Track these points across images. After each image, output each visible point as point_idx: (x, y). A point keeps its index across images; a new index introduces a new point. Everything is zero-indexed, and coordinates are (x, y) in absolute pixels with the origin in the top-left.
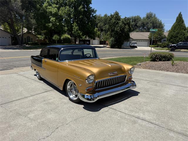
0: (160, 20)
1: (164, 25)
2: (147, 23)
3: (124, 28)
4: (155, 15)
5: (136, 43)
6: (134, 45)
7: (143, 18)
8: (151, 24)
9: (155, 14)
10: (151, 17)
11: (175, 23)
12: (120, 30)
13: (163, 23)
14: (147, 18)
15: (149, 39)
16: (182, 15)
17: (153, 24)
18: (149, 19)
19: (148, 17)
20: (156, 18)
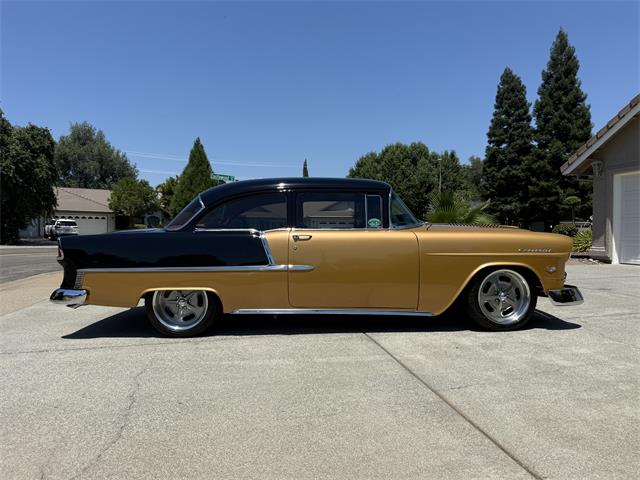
0: (121, 154)
1: (138, 171)
2: (81, 158)
3: (31, 163)
4: (101, 136)
5: (74, 224)
6: (68, 230)
7: (62, 138)
8: (96, 164)
9: (100, 132)
10: (90, 139)
11: (187, 168)
12: (18, 171)
13: (132, 163)
14: (75, 141)
15: (111, 211)
16: (202, 147)
17: (101, 162)
18: (84, 144)
19: (79, 139)
20: (106, 146)
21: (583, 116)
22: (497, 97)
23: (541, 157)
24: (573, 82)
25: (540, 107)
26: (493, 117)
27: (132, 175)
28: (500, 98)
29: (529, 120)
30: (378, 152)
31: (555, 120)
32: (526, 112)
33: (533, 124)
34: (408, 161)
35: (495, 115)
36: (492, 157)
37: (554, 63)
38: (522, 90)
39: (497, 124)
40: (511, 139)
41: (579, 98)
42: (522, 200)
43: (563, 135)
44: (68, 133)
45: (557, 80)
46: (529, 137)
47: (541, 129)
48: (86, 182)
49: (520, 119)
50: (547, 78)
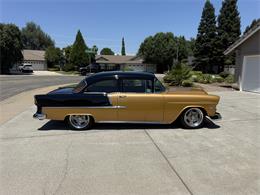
0: (48, 36)
3: (12, 42)
4: (39, 28)
5: (31, 66)
6: (28, 68)
7: (23, 29)
9: (39, 26)
10: (34, 29)
13: (52, 40)
14: (28, 30)
15: (45, 60)
16: (81, 34)
17: (40, 39)
19: (30, 29)
20: (41, 32)
23: (219, 39)
24: (235, 7)
25: (220, 18)
26: (200, 22)
27: (53, 45)
28: (204, 13)
29: (215, 23)
30: (153, 35)
31: (226, 23)
32: (214, 19)
33: (217, 25)
34: (165, 40)
35: (201, 20)
36: (199, 39)
38: (213, 10)
39: (202, 25)
40: (207, 31)
41: (237, 14)
42: (210, 57)
43: (229, 30)
44: (25, 26)
45: (229, 6)
46: (215, 30)
47: (220, 27)
48: (34, 47)
49: (211, 22)
50: (224, 5)
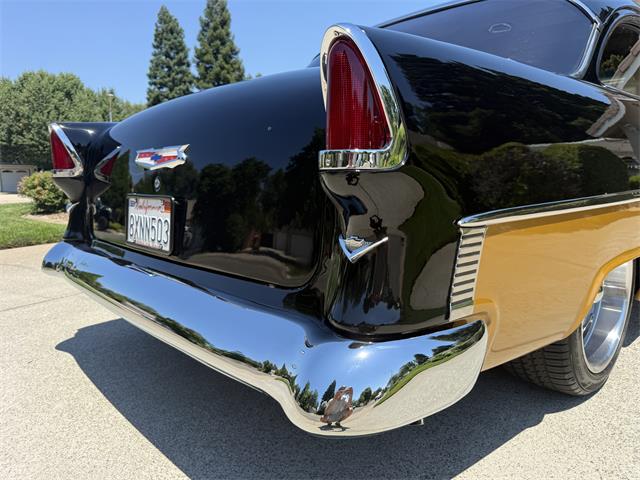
21: (239, 69)
22: (156, 36)
24: (228, 34)
26: (152, 58)
28: (159, 38)
29: (188, 65)
31: (216, 69)
32: (186, 57)
33: (194, 71)
34: (61, 95)
35: (155, 55)
37: (210, 11)
38: (179, 33)
39: (157, 65)
45: (215, 29)
46: (190, 83)
47: (203, 77)
50: (204, 25)
